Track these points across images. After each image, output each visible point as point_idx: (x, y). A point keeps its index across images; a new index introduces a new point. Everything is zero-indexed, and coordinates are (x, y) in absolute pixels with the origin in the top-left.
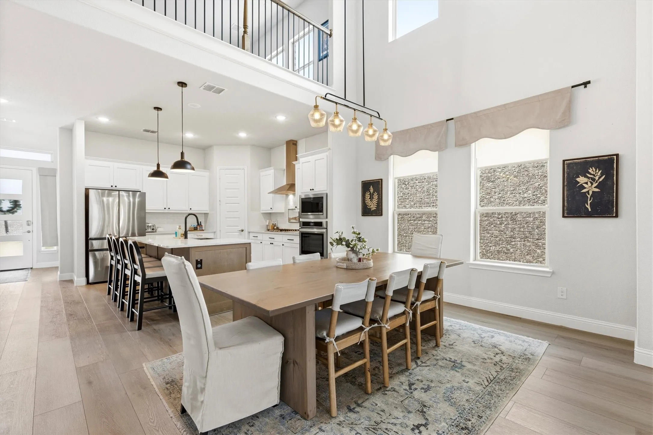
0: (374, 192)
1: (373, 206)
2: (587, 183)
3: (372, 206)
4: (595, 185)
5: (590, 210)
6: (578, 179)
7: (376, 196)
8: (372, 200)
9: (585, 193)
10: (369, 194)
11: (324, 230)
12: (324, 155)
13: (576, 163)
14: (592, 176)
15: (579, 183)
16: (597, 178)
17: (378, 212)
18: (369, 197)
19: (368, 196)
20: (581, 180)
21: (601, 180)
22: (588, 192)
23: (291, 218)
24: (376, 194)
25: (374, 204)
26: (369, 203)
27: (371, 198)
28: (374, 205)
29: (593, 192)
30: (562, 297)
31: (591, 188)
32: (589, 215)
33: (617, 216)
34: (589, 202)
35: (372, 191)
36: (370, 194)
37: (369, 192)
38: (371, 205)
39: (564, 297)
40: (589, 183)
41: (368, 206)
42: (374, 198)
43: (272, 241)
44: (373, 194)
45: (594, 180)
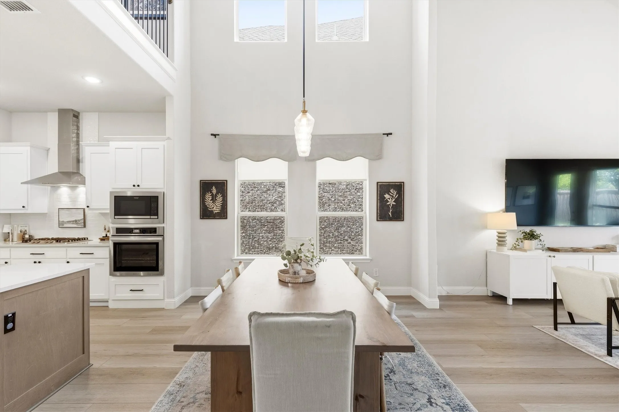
0: (217, 193)
1: (216, 208)
2: (389, 199)
3: (215, 209)
4: (393, 200)
5: (391, 216)
6: (385, 196)
7: (219, 198)
8: (215, 202)
9: (389, 205)
10: (210, 195)
11: (160, 239)
12: (160, 144)
13: (385, 185)
14: (392, 194)
15: (385, 198)
16: (394, 196)
17: (223, 214)
18: (211, 199)
19: (208, 197)
20: (387, 196)
21: (396, 197)
22: (390, 204)
23: (66, 220)
24: (219, 196)
25: (217, 206)
26: (211, 205)
27: (214, 199)
28: (218, 208)
29: (392, 204)
30: (376, 275)
31: (391, 202)
32: (391, 219)
33: (403, 220)
34: (391, 211)
35: (214, 191)
36: (212, 195)
37: (211, 192)
38: (213, 207)
39: (377, 275)
40: (391, 199)
41: (209, 208)
42: (217, 200)
43: (37, 258)
44: (216, 196)
45: (393, 197)
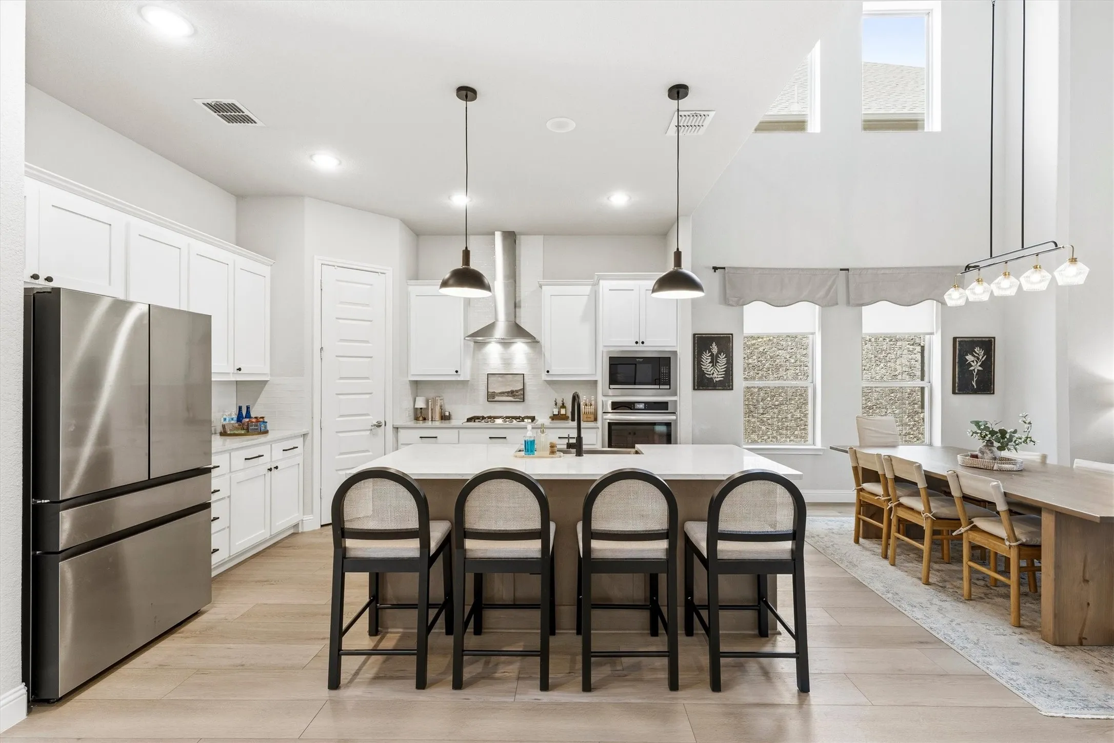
0: (719, 352)
1: (717, 374)
2: (973, 361)
3: (715, 375)
4: (979, 364)
5: (975, 387)
6: (967, 357)
7: (722, 359)
8: (716, 365)
9: (971, 370)
10: (709, 355)
13: (965, 341)
14: (977, 355)
15: (967, 361)
16: (981, 358)
17: (726, 384)
18: (709, 360)
19: (706, 358)
20: (969, 358)
21: (983, 359)
22: (974, 370)
23: (497, 391)
24: (722, 356)
25: (718, 372)
26: (710, 370)
27: (714, 361)
28: (720, 373)
29: (978, 370)
31: (976, 367)
32: (975, 392)
33: (993, 393)
34: (975, 380)
35: (715, 349)
36: (712, 355)
37: (710, 351)
38: (713, 373)
40: (975, 361)
41: (708, 374)
42: (718, 362)
44: (717, 356)
45: (978, 359)
